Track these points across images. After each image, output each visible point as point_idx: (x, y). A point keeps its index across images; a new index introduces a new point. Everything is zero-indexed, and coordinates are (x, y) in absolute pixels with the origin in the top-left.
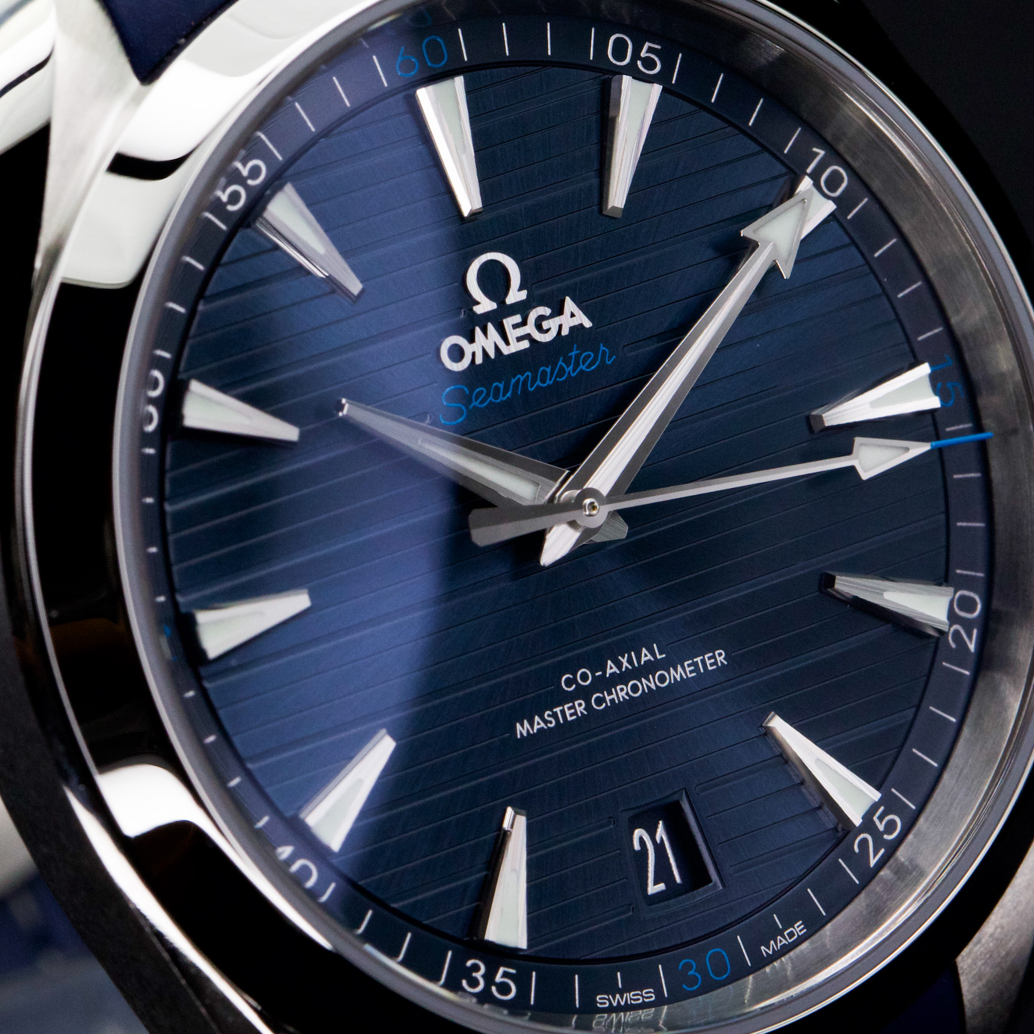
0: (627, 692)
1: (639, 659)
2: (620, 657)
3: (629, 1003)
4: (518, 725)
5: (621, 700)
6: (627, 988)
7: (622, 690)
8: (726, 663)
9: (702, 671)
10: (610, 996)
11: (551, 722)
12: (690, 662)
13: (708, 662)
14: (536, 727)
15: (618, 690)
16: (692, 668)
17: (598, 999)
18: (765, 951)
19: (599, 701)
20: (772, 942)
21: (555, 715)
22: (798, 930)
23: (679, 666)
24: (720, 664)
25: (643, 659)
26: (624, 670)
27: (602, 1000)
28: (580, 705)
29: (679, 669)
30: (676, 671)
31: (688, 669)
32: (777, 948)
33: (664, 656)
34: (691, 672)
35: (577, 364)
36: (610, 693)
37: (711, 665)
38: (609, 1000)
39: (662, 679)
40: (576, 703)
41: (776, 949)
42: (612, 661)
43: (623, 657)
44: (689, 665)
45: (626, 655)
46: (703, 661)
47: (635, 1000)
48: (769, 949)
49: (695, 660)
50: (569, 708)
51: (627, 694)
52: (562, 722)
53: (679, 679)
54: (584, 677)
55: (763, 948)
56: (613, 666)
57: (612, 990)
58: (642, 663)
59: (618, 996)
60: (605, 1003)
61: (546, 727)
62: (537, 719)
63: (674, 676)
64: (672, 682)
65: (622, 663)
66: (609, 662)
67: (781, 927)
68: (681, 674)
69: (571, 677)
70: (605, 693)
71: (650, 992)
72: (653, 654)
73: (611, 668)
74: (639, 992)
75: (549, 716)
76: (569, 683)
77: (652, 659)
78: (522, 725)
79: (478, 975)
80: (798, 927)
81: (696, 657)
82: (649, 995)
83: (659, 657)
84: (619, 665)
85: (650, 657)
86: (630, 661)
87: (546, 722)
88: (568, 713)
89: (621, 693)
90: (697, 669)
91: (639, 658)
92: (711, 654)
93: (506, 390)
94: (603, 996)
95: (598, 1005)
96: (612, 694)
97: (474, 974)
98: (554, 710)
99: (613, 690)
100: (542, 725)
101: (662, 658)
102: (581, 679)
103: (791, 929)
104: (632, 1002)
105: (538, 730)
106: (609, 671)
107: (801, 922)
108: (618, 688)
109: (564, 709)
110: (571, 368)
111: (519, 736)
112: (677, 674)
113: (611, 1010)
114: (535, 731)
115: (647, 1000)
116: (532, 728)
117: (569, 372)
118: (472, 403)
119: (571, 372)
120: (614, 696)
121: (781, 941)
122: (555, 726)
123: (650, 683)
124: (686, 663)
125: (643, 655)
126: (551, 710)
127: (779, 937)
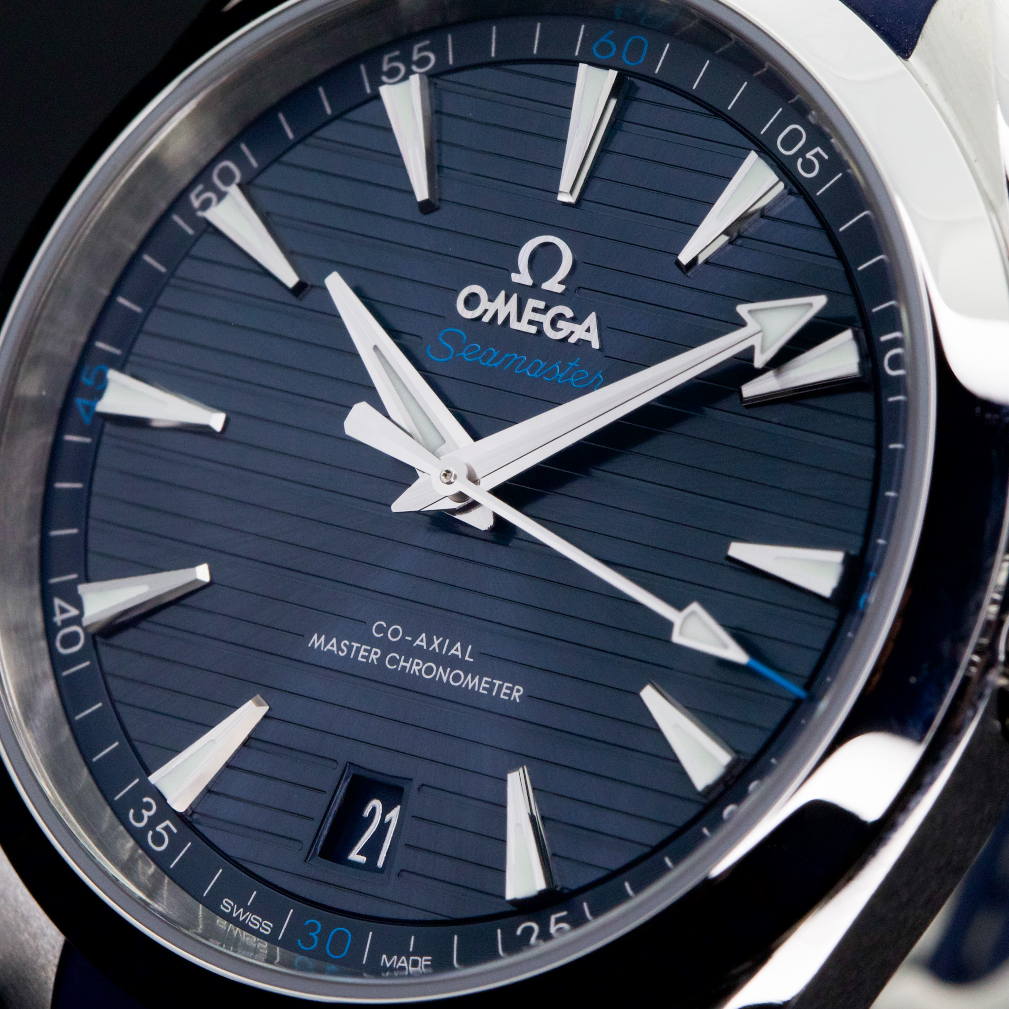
0: (421, 668)
1: (448, 650)
2: (435, 637)
3: (247, 922)
4: (315, 636)
5: (412, 672)
6: (253, 909)
7: (418, 664)
8: (518, 700)
9: (494, 694)
10: (236, 906)
11: (343, 651)
12: (489, 680)
13: (504, 690)
14: (329, 647)
15: (415, 663)
16: (487, 686)
17: (224, 901)
18: (384, 960)
19: (393, 661)
20: (395, 957)
21: (350, 648)
22: (424, 963)
23: (478, 677)
24: (512, 698)
25: (453, 651)
26: (431, 649)
27: (227, 904)
28: (376, 653)
29: (477, 680)
30: (473, 679)
31: (483, 685)
32: (396, 965)
33: (472, 660)
34: (484, 689)
35: (569, 375)
36: (406, 661)
37: (505, 694)
38: (233, 908)
39: (457, 678)
40: (374, 650)
41: (394, 966)
42: (426, 637)
43: (437, 639)
44: (486, 682)
45: (441, 639)
46: (500, 687)
47: (252, 923)
48: (389, 961)
49: (494, 681)
50: (365, 650)
51: (420, 671)
52: (352, 657)
53: (470, 687)
54: (395, 633)
55: (384, 956)
56: (425, 640)
57: (241, 903)
58: (450, 654)
59: (242, 910)
60: (227, 908)
61: (336, 652)
62: (334, 641)
63: (468, 682)
64: (463, 686)
65: (433, 643)
66: (424, 635)
67: (411, 950)
68: (475, 684)
69: (385, 626)
70: (403, 657)
71: (269, 926)
72: (463, 654)
73: (421, 641)
74: (260, 920)
75: (345, 645)
76: (380, 629)
77: (460, 657)
78: (319, 638)
79: (146, 814)
80: (426, 960)
81: (497, 680)
82: (267, 927)
83: (467, 658)
84: (430, 642)
85: (459, 653)
86: (441, 645)
87: (339, 648)
88: (362, 653)
89: (416, 667)
90: (490, 690)
91: (450, 647)
92: (511, 685)
93: (497, 359)
94: (230, 902)
95: (222, 906)
96: (408, 662)
97: (144, 811)
98: (353, 643)
99: (411, 659)
100: (335, 649)
101: (468, 661)
102: (391, 634)
103: (419, 959)
104: (250, 923)
105: (328, 650)
106: (418, 642)
107: (430, 958)
108: (416, 661)
109: (361, 647)
110: (561, 375)
111: (310, 645)
112: (471, 682)
113: (228, 917)
114: (325, 650)
115: (262, 930)
116: (325, 646)
117: (558, 377)
118: (462, 352)
119: (560, 379)
120: (408, 665)
121: (403, 962)
122: (343, 657)
123: (444, 675)
124: (485, 679)
125: (455, 648)
126: (350, 642)
127: (404, 958)
